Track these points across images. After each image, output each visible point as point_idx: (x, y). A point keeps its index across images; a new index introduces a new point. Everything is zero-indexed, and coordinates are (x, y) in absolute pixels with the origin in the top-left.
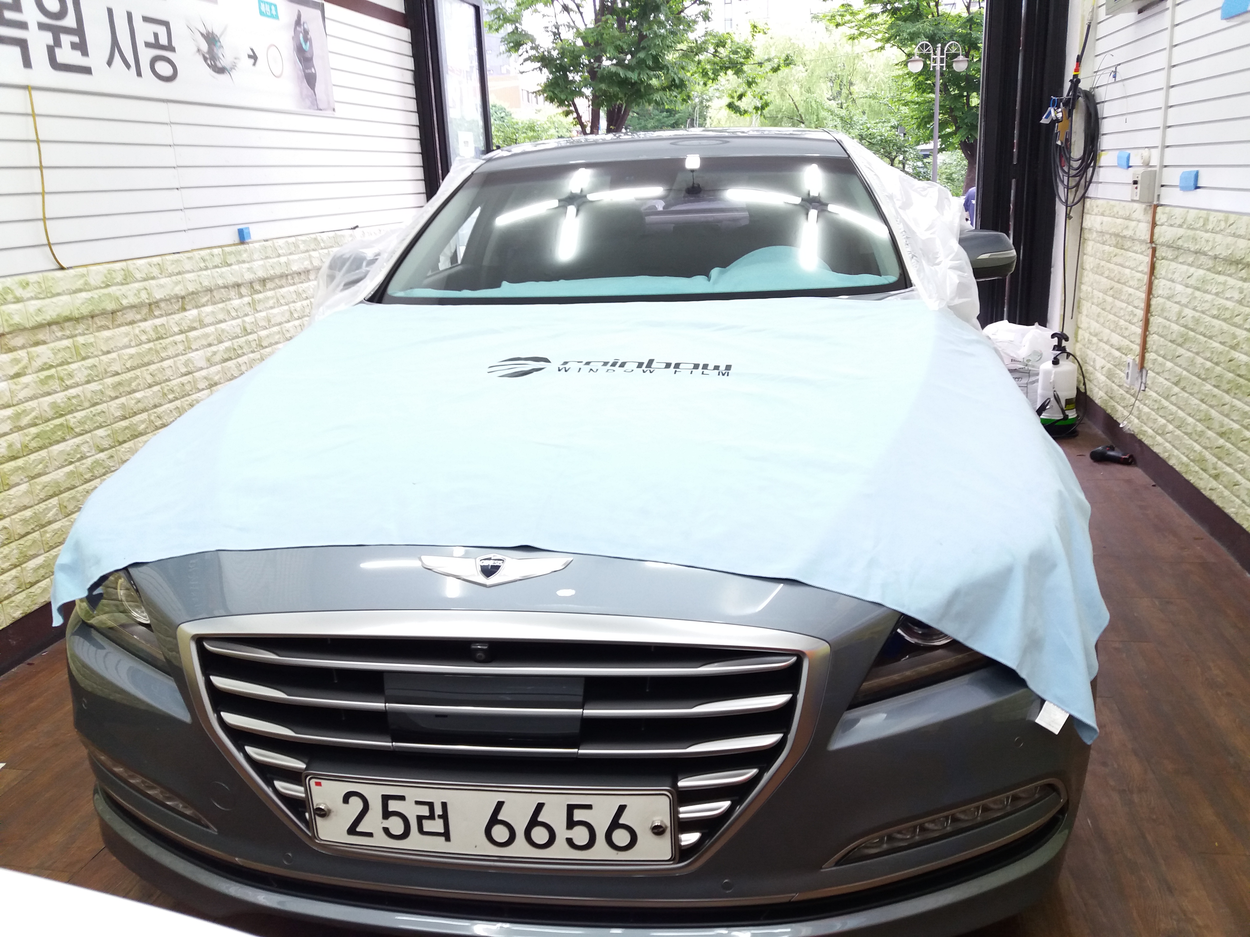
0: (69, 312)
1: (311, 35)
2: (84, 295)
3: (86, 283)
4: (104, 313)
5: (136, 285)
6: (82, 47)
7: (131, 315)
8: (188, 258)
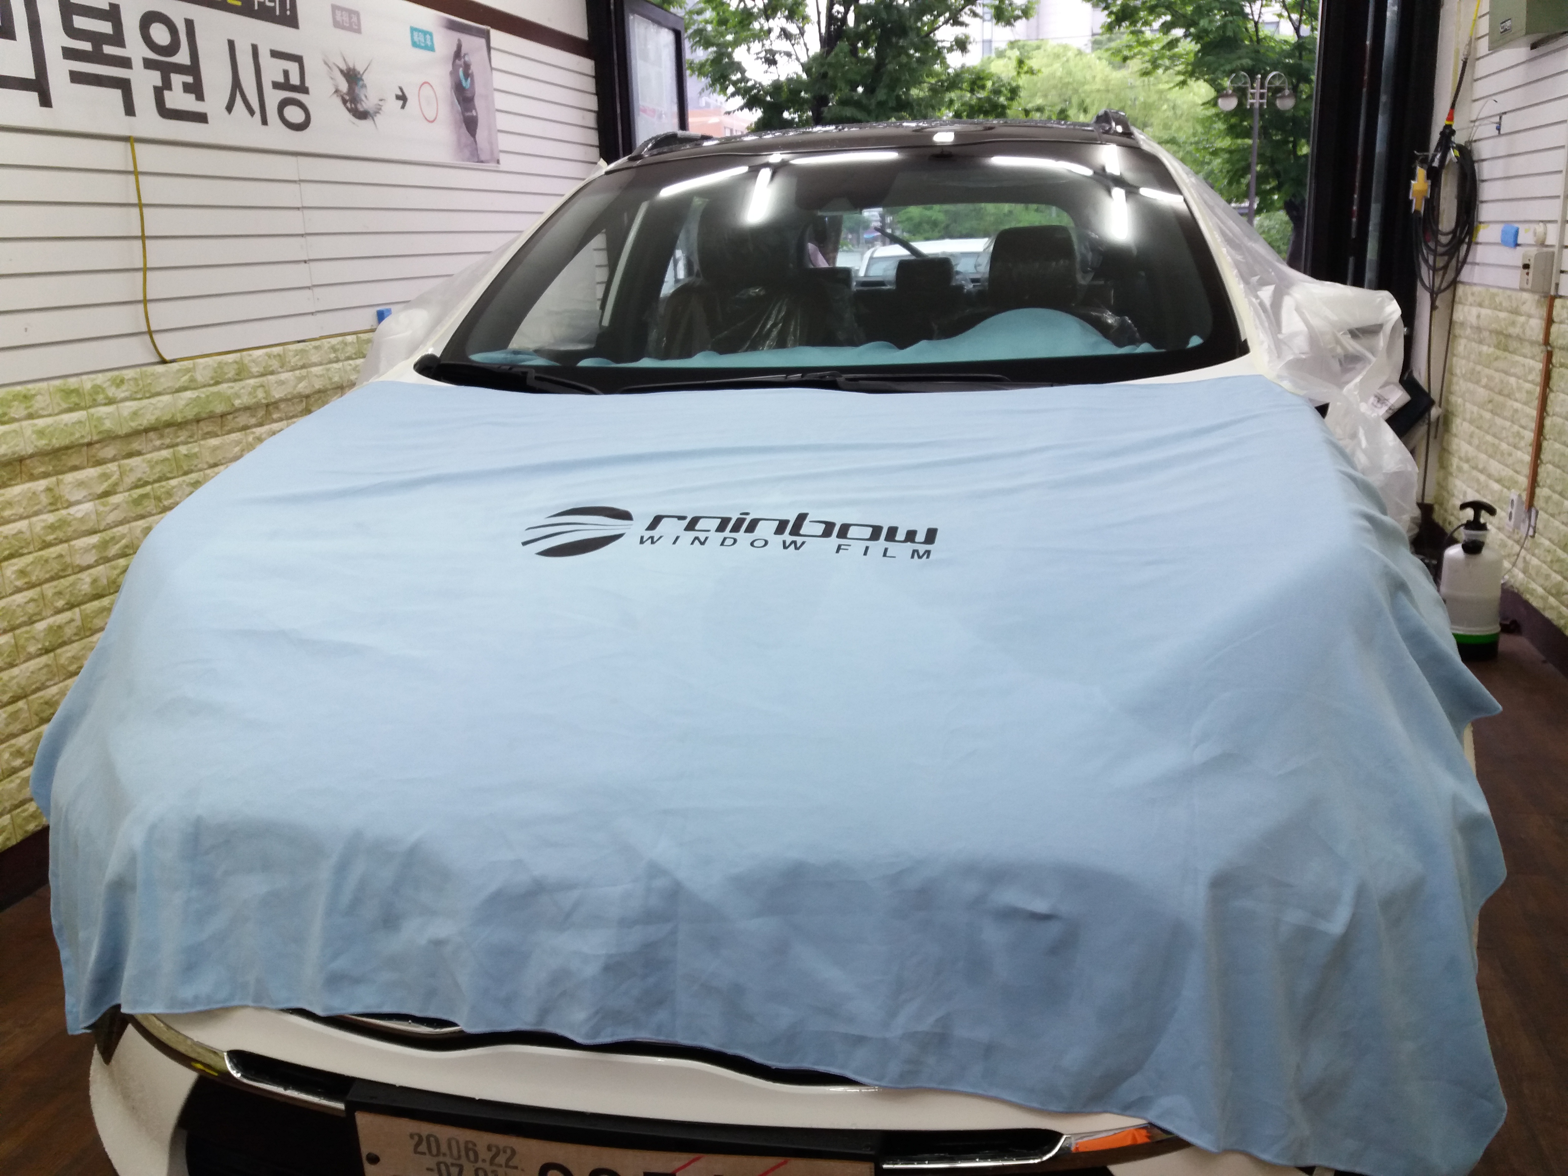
0: (171, 416)
1: (474, 69)
2: (189, 394)
3: (192, 380)
4: (211, 417)
5: (252, 382)
6: (196, 89)
7: (243, 419)
8: (316, 348)
